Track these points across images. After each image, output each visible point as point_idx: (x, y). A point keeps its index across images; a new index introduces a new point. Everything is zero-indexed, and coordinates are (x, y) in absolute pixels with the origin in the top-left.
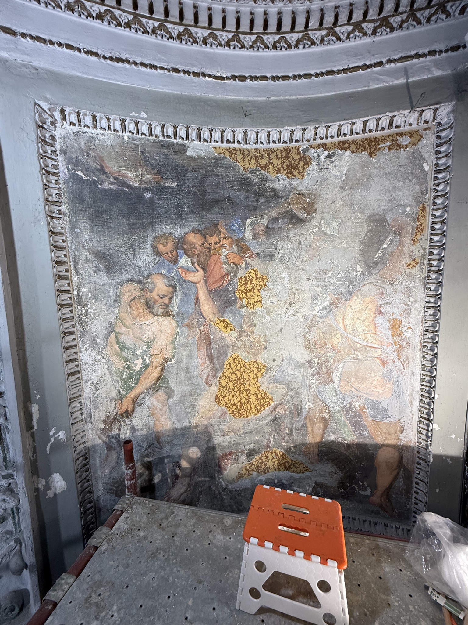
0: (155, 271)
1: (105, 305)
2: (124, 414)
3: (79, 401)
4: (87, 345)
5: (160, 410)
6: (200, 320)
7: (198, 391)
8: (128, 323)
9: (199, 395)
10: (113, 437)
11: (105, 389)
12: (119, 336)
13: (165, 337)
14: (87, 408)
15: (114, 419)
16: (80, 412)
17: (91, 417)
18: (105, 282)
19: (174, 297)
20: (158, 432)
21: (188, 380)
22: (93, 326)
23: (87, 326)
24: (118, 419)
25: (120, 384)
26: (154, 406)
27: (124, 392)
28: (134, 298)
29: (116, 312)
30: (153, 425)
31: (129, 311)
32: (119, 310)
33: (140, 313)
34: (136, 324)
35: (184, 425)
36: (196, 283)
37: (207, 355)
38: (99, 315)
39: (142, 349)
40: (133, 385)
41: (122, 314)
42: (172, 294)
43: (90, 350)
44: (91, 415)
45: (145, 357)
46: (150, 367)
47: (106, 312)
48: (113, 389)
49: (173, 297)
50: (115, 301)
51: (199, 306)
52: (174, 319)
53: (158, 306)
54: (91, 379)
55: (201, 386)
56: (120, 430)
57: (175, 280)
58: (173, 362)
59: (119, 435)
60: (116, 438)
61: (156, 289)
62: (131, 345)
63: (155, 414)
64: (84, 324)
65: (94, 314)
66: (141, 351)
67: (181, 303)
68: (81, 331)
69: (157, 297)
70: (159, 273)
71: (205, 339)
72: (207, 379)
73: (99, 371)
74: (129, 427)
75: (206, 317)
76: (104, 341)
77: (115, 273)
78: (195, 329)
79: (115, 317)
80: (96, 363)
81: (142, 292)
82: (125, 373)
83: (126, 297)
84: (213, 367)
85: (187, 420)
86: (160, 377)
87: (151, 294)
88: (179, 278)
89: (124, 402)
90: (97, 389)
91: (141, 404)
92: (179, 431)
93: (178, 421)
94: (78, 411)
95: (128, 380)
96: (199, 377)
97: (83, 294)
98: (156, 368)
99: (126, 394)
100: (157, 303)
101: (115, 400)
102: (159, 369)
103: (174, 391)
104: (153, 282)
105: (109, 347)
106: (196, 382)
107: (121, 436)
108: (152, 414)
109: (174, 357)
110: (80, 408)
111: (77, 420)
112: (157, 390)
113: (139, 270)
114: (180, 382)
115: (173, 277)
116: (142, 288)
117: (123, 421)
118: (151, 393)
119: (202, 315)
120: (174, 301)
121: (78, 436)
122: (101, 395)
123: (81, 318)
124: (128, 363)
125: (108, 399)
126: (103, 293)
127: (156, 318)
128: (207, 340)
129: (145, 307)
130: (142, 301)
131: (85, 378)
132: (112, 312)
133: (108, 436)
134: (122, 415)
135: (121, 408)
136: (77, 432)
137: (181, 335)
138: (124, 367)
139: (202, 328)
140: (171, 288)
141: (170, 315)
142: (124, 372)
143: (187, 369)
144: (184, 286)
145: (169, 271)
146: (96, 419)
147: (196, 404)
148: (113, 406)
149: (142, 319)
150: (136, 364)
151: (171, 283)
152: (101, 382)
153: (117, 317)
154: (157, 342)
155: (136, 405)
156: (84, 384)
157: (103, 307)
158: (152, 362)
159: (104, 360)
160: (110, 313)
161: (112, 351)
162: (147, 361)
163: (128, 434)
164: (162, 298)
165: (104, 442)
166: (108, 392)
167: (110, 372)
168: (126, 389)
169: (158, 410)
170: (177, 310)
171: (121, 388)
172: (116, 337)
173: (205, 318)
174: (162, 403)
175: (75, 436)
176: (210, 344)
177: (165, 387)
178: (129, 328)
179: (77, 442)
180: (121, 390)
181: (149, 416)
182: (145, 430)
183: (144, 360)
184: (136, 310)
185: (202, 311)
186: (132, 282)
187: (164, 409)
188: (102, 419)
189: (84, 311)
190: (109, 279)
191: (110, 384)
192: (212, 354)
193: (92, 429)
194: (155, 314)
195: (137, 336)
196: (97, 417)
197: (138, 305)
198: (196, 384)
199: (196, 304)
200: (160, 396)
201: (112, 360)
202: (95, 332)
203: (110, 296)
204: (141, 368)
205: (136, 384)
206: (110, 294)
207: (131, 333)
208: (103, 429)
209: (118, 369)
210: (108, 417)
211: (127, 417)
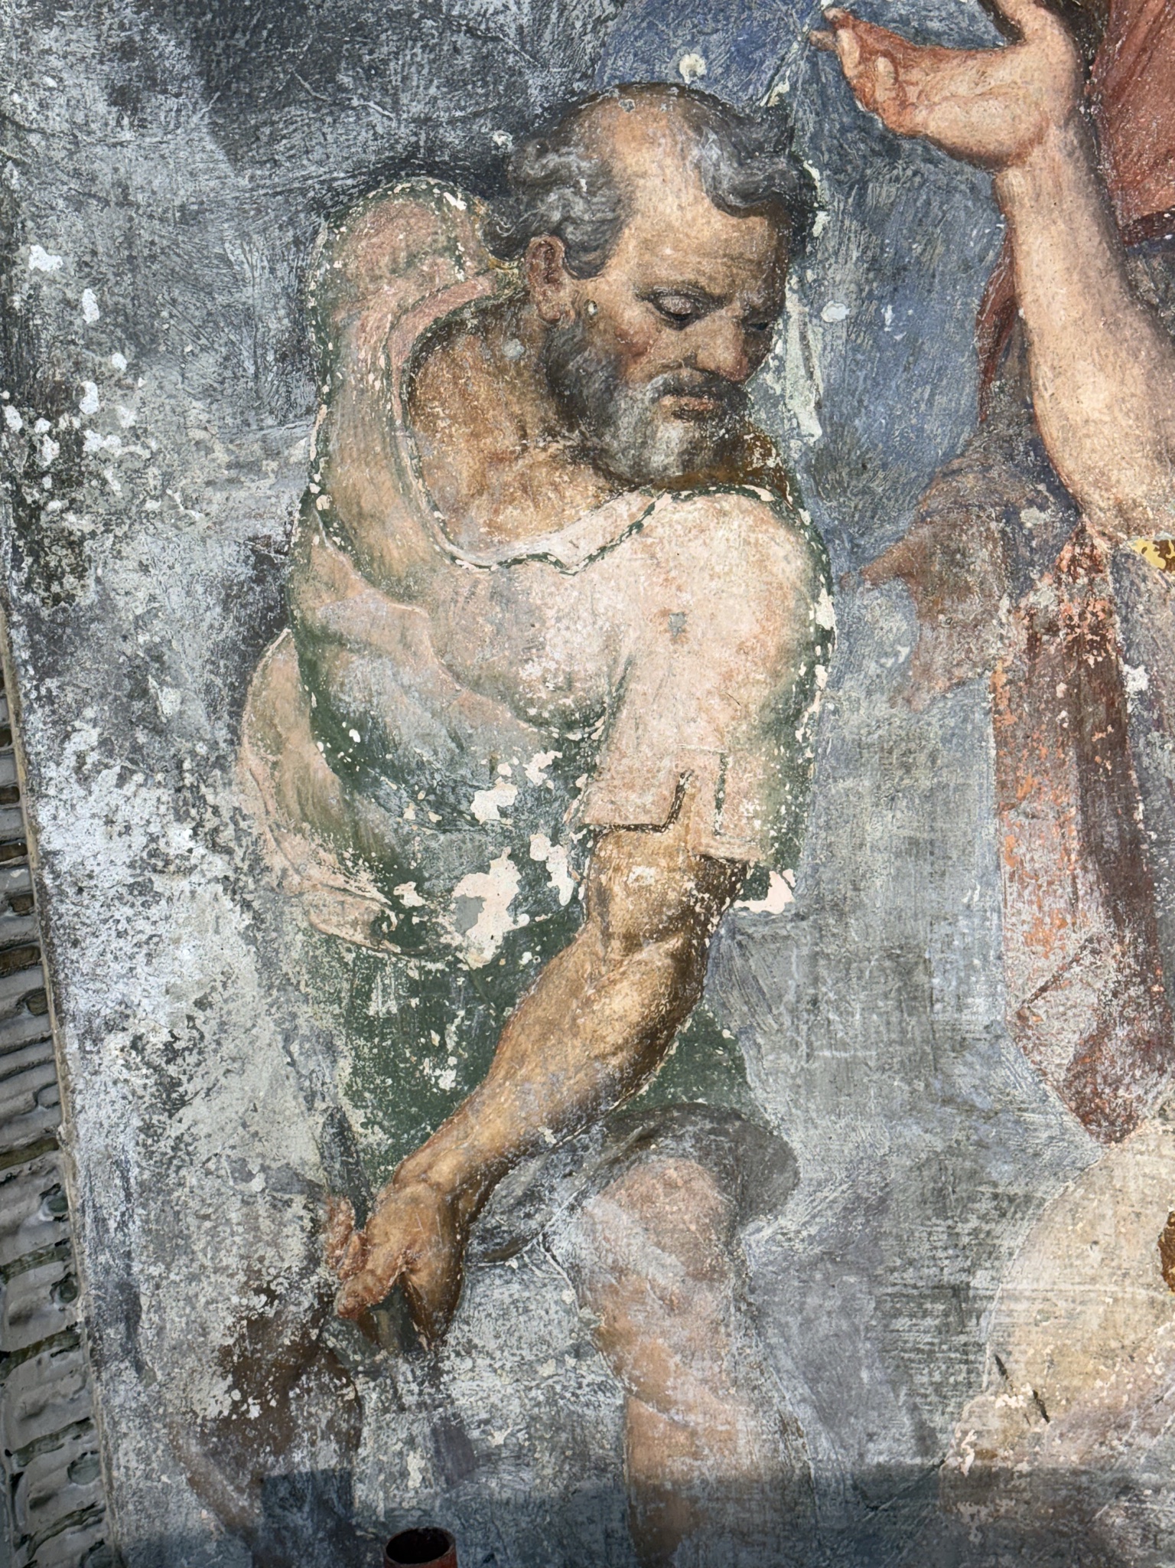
0: (624, 65)
1: (209, 393)
2: (382, 1319)
3: (41, 1183)
4: (86, 737)
5: (673, 1307)
6: (1031, 517)
7: (1001, 1171)
8: (395, 553)
9: (1009, 1206)
10: (297, 1498)
11: (232, 1101)
12: (330, 657)
13: (712, 680)
14: (99, 1246)
15: (309, 1352)
16: (54, 1271)
17: (131, 1317)
18: (208, 184)
19: (793, 305)
20: (658, 1493)
21: (912, 1068)
22: (124, 576)
23: (80, 572)
24: (333, 1356)
25: (345, 1065)
26: (619, 1270)
27: (376, 1138)
28: (445, 332)
29: (297, 453)
30: (610, 1428)
31: (406, 446)
32: (324, 440)
33: (498, 459)
34: (466, 560)
35: (878, 1454)
36: (993, 162)
37: (1092, 848)
38: (168, 478)
39: (518, 778)
40: (447, 1080)
41: (350, 475)
42: (774, 284)
43: (110, 776)
44: (134, 1301)
45: (540, 847)
46: (588, 933)
47: (221, 455)
48: (290, 1103)
49: (776, 308)
50: (293, 353)
51: (1023, 389)
52: (785, 513)
53: (645, 393)
54: (125, 1012)
55: (1028, 1129)
56: (351, 1441)
57: (802, 145)
58: (779, 897)
59: (345, 1480)
60: (322, 1505)
61: (629, 242)
62: (426, 738)
63: (628, 1337)
64: (58, 556)
65: (133, 477)
66: (506, 795)
67: (850, 359)
68: (34, 620)
69: (634, 315)
70: (657, 86)
71: (1074, 701)
72: (1085, 1062)
73: (185, 954)
74: (422, 1430)
75: (1080, 483)
76: (213, 707)
77: (282, 98)
78: (973, 605)
79: (290, 497)
80: (159, 883)
81: (511, 269)
82: (386, 978)
83: (378, 315)
84: (1145, 961)
85: (906, 1421)
86: (670, 1021)
87: (589, 285)
88: (840, 117)
89: (378, 1220)
90: (171, 1098)
91: (514, 1246)
92: (831, 1510)
93: (827, 1415)
94: (39, 1259)
95: (409, 1038)
96: (1009, 1050)
97: (34, 297)
98: (632, 942)
99: (398, 1152)
100: (636, 371)
101: (313, 1191)
102: (656, 956)
103: (785, 1156)
104: (603, 177)
105: (252, 758)
106: (984, 1086)
107: (360, 1491)
108: (608, 1340)
109: (785, 854)
110: (50, 1238)
111: (34, 1333)
112: (645, 1140)
113: (485, 64)
114: (843, 1078)
115: (780, 112)
116: (505, 227)
117: (373, 1373)
118: (593, 1158)
119: (1046, 470)
120: (786, 345)
121: (44, 1459)
122: (203, 1150)
123: (37, 508)
124: (410, 896)
125: (257, 1184)
126: (198, 286)
127: (628, 505)
128: (1094, 711)
129: (535, 410)
130: (513, 349)
131: (80, 1000)
132: (272, 453)
133: (262, 1483)
134: (362, 1320)
135: (358, 1268)
136: (39, 1429)
137: (851, 665)
138: (374, 927)
139: (1044, 596)
140: (758, 225)
141: (758, 476)
142: (378, 965)
143: (905, 973)
144: (881, 193)
145: (744, 59)
146: (173, 1336)
147: (980, 1281)
148: (295, 1246)
149: (510, 514)
150: (472, 908)
151: (761, 170)
152: (197, 1044)
153: (307, 499)
154: (638, 723)
155: (476, 1247)
156: (73, 1047)
157: (197, 410)
158: (603, 897)
159: (219, 865)
160: (252, 467)
161: (279, 791)
162: (562, 884)
163: (415, 1479)
164: (680, 320)
165: (235, 1527)
166: (257, 1123)
167: (267, 964)
168: (393, 1110)
169: (654, 1303)
170: (813, 428)
171: (356, 1097)
172: (310, 670)
173: (1072, 505)
174: (691, 1249)
175: (27, 1453)
176: (1117, 744)
177: (707, 1112)
178: (408, 596)
179: (38, 1504)
180: (356, 1118)
181: (577, 1352)
182: (547, 1462)
183: (535, 875)
184: (459, 431)
185: (1052, 430)
186: (423, 182)
187: (709, 1301)
188: (219, 1338)
189: (50, 451)
190: (234, 158)
191: (268, 1061)
192: (1133, 841)
193: (144, 1412)
194: (623, 466)
195: (472, 660)
196: (176, 1319)
197: (481, 389)
198: (982, 1102)
199: (990, 370)
200: (670, 1186)
201: (277, 862)
202: (141, 623)
203: (249, 317)
204: (512, 944)
205: (475, 1073)
206: (249, 294)
207: (423, 635)
208: (224, 1424)
209: (330, 940)
210: (258, 1327)
211: (408, 1346)
